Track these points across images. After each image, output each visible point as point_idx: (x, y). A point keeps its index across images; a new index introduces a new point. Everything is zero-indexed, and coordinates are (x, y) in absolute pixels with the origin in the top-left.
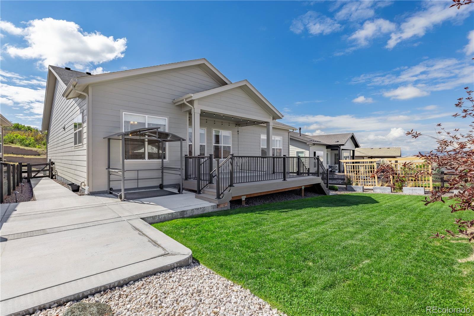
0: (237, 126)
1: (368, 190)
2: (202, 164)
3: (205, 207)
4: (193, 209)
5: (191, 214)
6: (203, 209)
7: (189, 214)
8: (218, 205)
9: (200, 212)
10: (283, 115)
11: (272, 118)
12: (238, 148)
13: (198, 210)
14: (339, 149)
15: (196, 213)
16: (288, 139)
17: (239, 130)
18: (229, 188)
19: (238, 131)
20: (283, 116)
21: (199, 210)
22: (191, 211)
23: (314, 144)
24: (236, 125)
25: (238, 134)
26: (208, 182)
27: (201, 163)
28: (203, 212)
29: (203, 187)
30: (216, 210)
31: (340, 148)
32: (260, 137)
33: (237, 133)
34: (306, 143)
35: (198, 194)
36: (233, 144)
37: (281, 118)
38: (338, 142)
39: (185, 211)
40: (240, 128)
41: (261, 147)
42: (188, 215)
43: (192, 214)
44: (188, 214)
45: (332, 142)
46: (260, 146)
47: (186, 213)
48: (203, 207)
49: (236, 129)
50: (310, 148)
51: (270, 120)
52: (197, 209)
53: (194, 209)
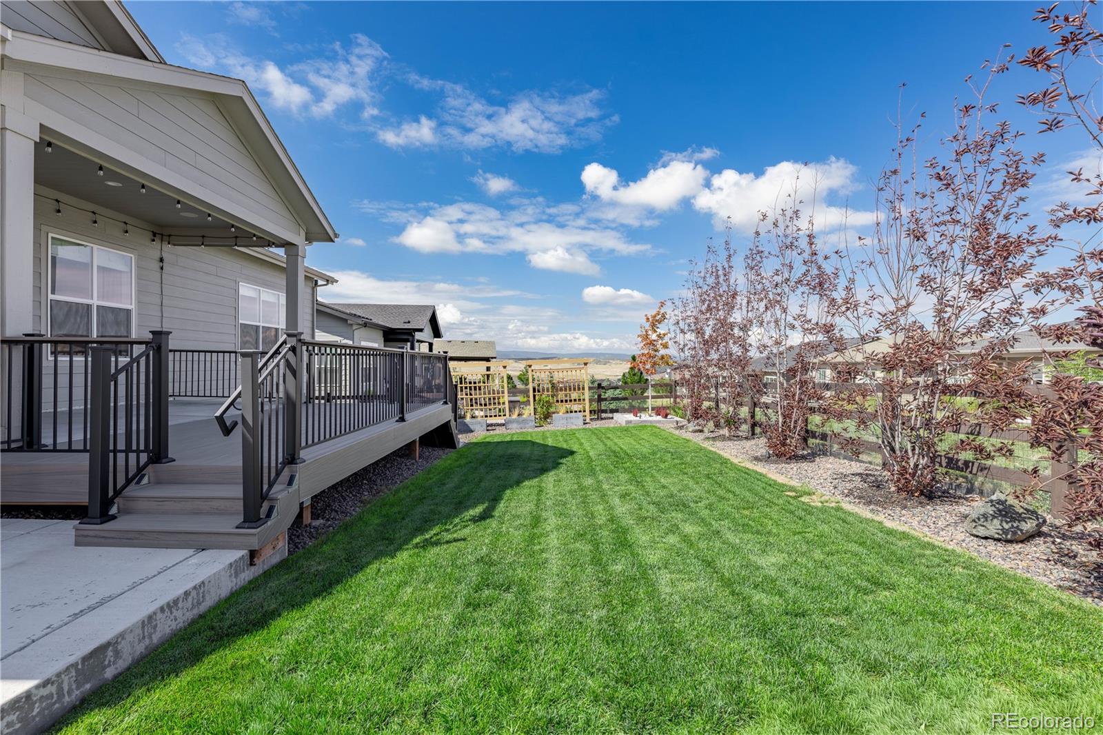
0: (157, 239)
1: (494, 428)
2: (118, 372)
4: (150, 617)
7: (131, 652)
8: (253, 554)
10: (337, 232)
11: (303, 234)
12: (159, 319)
14: (410, 338)
15: (165, 627)
16: (311, 306)
17: (164, 255)
18: (286, 469)
19: (162, 260)
20: (336, 236)
21: (180, 605)
22: (138, 631)
23: (365, 325)
24: (154, 234)
25: (162, 268)
26: (144, 458)
27: (113, 371)
28: (195, 612)
29: (121, 481)
31: (413, 336)
32: (237, 291)
33: (157, 265)
34: (346, 320)
35: (101, 523)
36: (139, 302)
37: (333, 241)
38: (409, 322)
39: (106, 646)
40: (168, 248)
41: (240, 322)
43: (147, 642)
44: (126, 651)
45: (397, 324)
46: (236, 318)
49: (154, 249)
50: (355, 332)
51: (298, 239)
53: (155, 612)
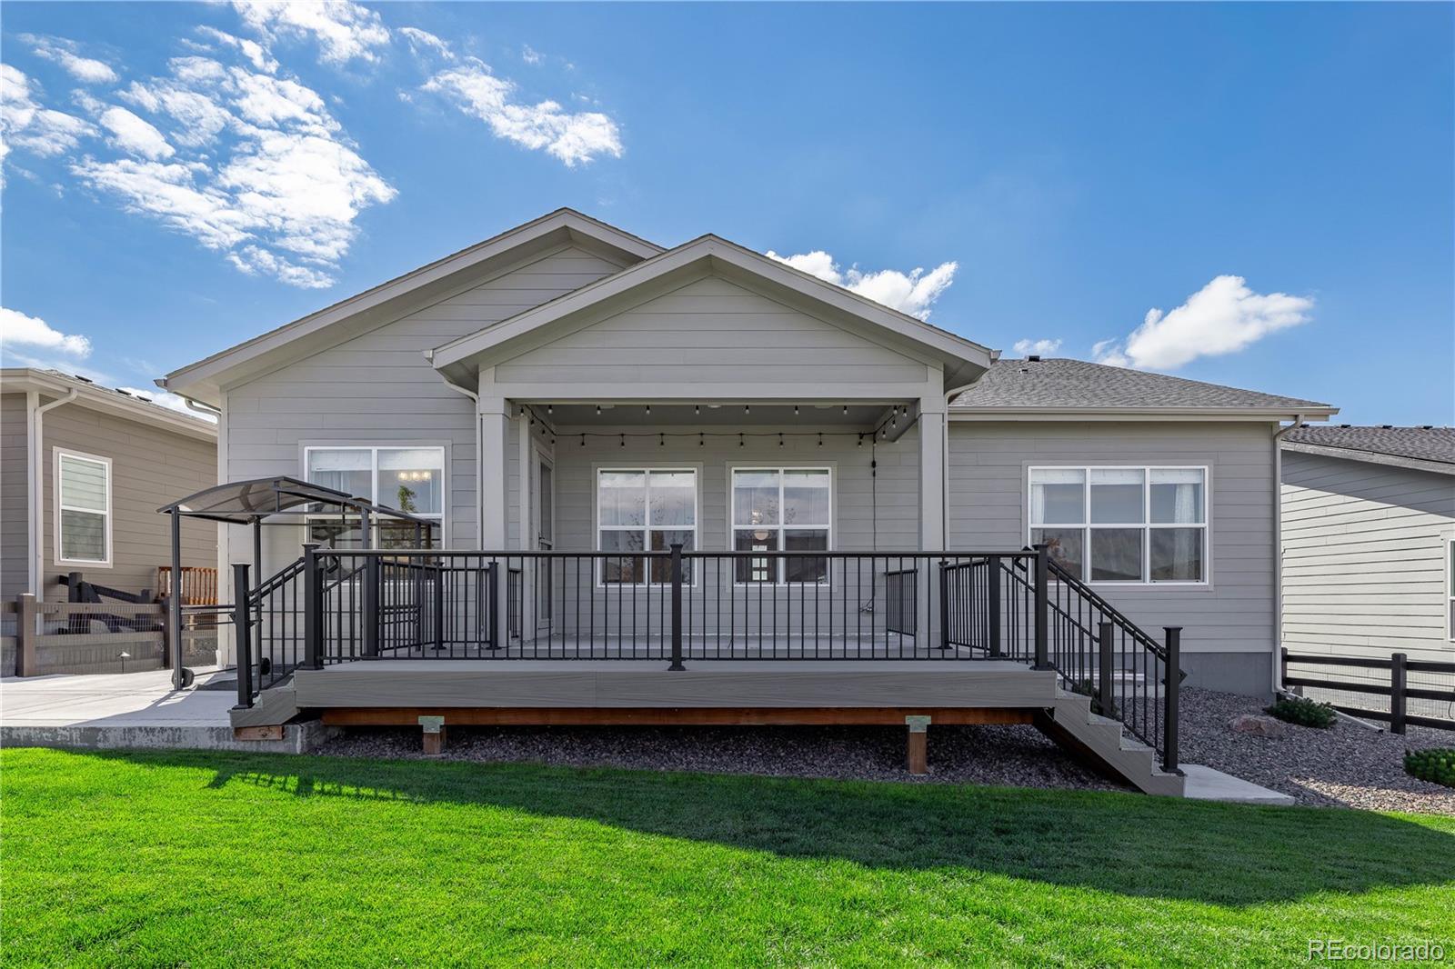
3: (180, 729)
4: (130, 730)
5: (122, 744)
6: (174, 734)
7: (113, 742)
8: (236, 730)
9: (158, 742)
13: (150, 734)
15: (141, 741)
19: (874, 464)
21: (156, 733)
22: (121, 733)
24: (861, 436)
28: (171, 745)
30: (230, 745)
36: (838, 519)
39: (100, 729)
42: (110, 744)
43: (128, 743)
44: (112, 740)
47: (105, 737)
48: (171, 729)
52: (147, 732)
53: (134, 728)
